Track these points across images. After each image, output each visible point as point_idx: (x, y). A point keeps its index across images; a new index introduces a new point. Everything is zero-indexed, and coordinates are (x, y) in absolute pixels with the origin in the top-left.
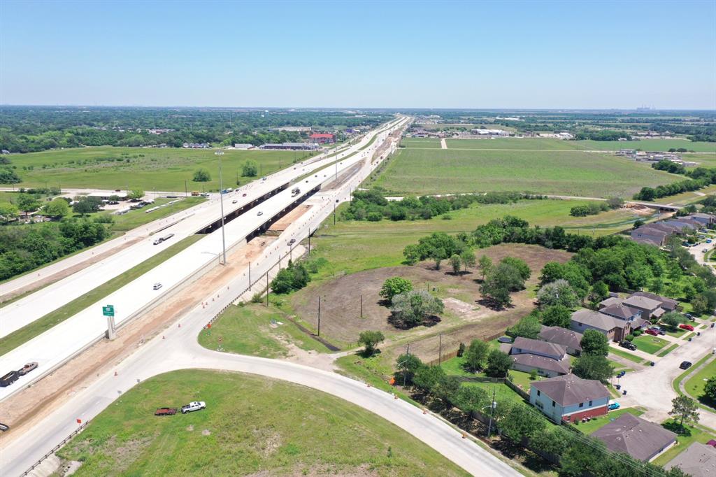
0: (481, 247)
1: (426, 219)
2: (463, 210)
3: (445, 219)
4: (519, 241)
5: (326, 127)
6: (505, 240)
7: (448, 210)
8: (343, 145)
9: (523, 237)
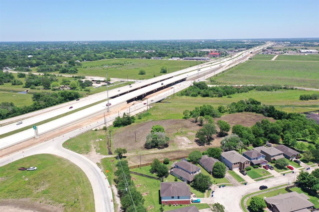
0: (230, 113)
1: (219, 97)
2: (243, 93)
3: (229, 97)
4: (253, 111)
5: (224, 49)
6: (245, 110)
7: (234, 93)
8: (222, 58)
9: (255, 109)
